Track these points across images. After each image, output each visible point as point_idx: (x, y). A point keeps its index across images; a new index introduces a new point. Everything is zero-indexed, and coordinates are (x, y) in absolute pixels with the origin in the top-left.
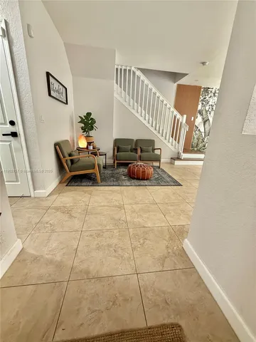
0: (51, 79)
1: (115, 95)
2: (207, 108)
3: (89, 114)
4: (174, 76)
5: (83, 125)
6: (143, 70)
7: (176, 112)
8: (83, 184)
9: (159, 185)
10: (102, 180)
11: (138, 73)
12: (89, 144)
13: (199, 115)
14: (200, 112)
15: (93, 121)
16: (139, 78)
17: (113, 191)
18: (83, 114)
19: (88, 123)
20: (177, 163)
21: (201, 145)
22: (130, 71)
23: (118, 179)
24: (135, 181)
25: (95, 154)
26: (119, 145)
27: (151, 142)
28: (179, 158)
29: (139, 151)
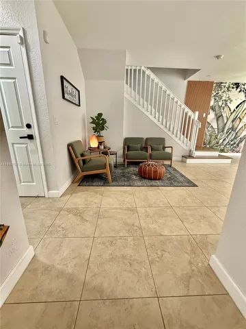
0: (65, 83)
1: (125, 95)
2: (220, 103)
3: (100, 115)
4: (185, 73)
5: (95, 126)
6: (152, 69)
7: (187, 110)
8: (95, 184)
9: (171, 185)
10: (113, 180)
11: (148, 72)
12: (100, 143)
13: (211, 111)
14: (213, 108)
15: (104, 121)
16: (148, 77)
17: (125, 192)
18: (95, 115)
19: (99, 124)
20: (189, 161)
21: (213, 142)
22: (140, 70)
23: (129, 179)
24: (146, 181)
25: (105, 153)
26: (129, 144)
27: (162, 140)
28: (190, 156)
29: (149, 150)
